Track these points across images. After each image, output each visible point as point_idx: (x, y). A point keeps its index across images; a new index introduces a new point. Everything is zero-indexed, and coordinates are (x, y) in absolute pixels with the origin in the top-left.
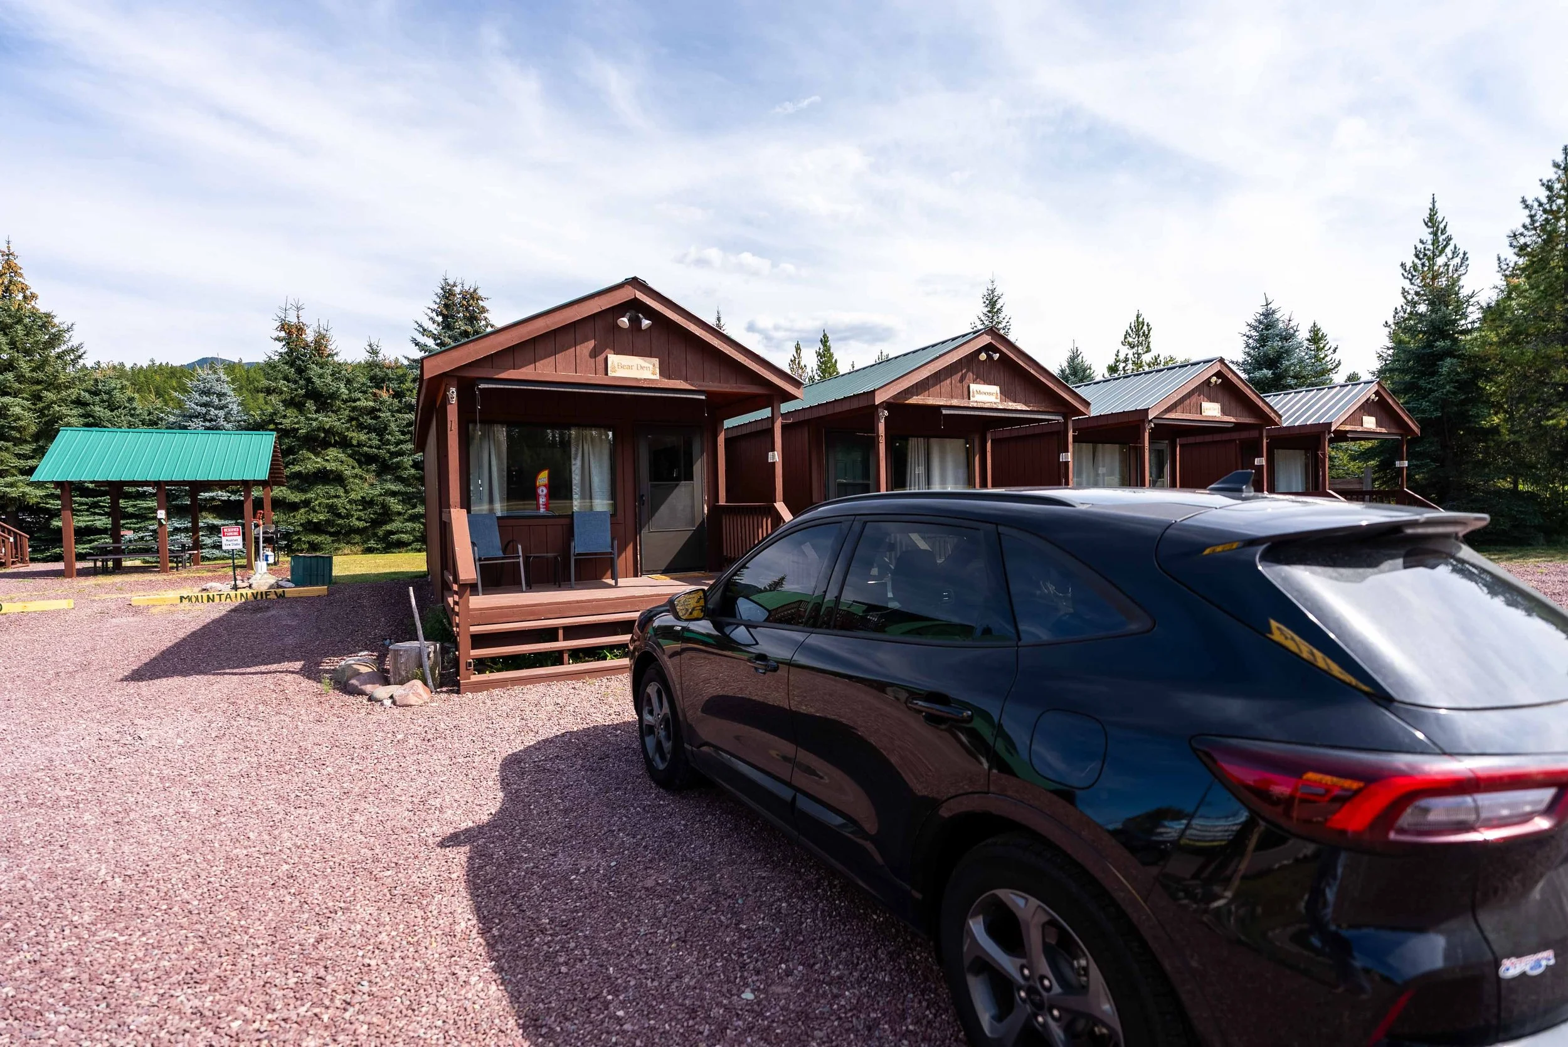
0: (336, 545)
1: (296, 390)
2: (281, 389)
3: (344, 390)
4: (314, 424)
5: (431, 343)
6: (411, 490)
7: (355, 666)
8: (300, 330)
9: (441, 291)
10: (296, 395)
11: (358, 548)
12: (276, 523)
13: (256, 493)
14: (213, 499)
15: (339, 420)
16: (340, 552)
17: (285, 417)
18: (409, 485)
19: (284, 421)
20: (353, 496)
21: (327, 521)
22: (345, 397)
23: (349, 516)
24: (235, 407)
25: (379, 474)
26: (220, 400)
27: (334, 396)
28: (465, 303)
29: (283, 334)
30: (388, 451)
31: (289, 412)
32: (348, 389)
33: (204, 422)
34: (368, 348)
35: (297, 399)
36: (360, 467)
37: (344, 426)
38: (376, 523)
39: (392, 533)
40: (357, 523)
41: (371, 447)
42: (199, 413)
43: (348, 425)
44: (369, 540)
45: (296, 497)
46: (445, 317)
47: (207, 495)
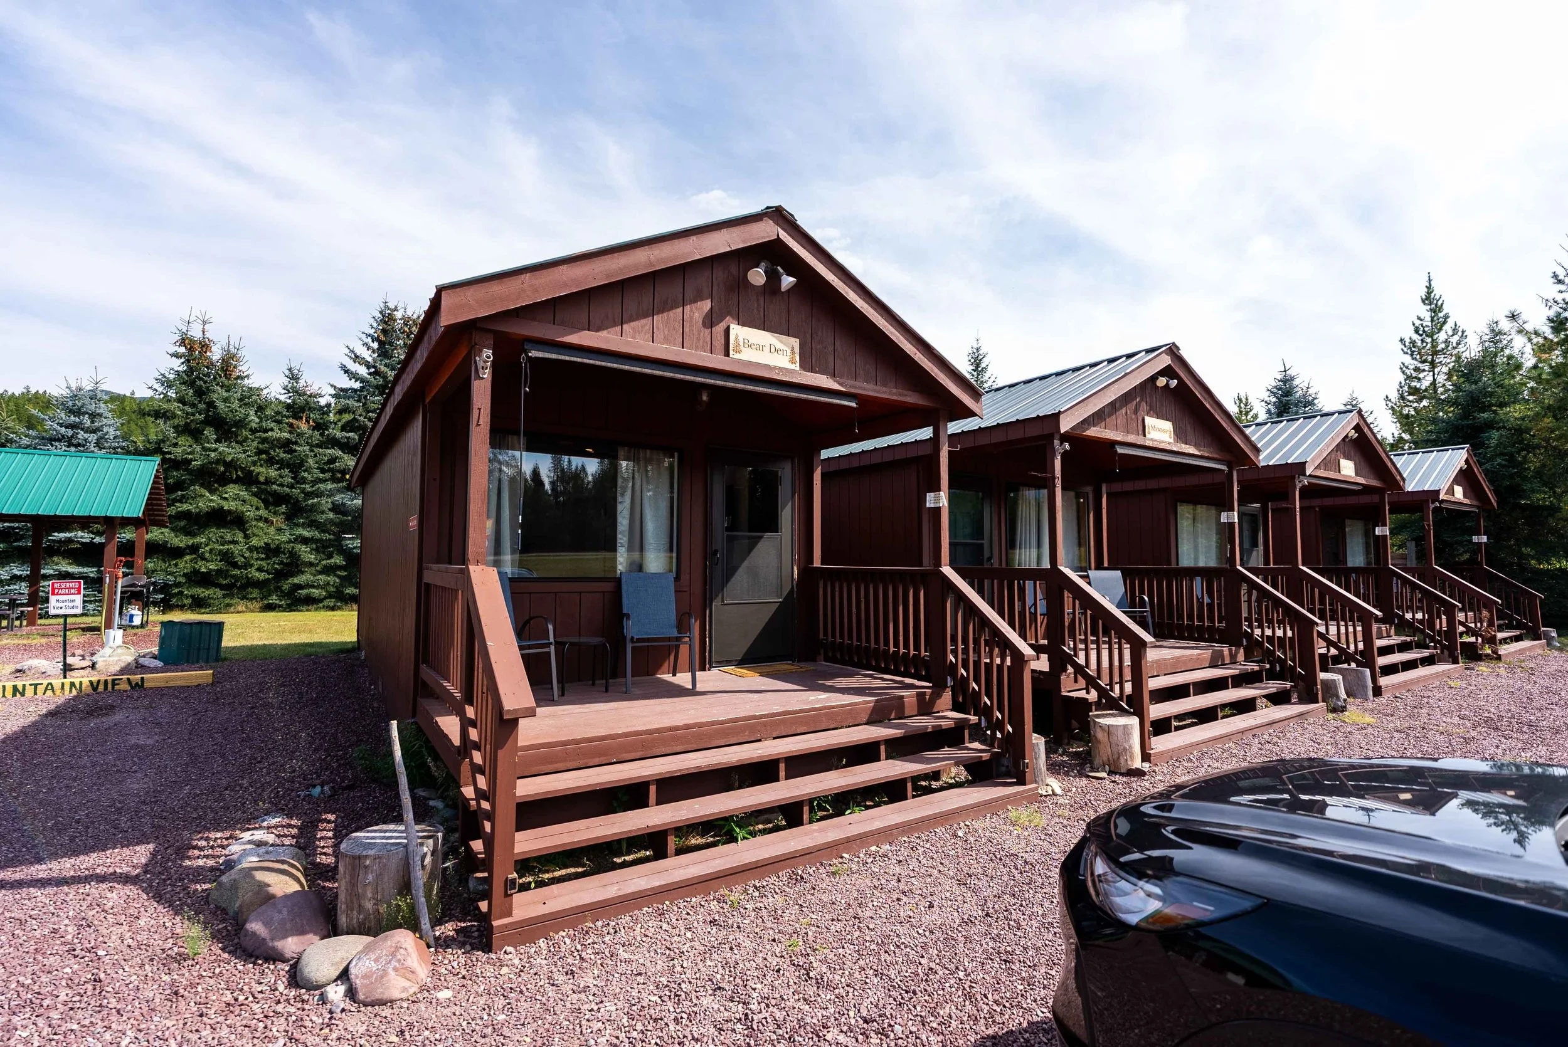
0: (228, 601)
1: (193, 415)
2: (174, 413)
3: (253, 417)
4: (213, 455)
5: (363, 371)
6: (327, 536)
7: (260, 876)
8: (205, 346)
9: (380, 315)
10: (192, 421)
11: (257, 605)
12: (149, 573)
13: (127, 535)
14: (70, 541)
15: (245, 452)
16: (232, 609)
17: (175, 445)
18: (324, 531)
19: (174, 450)
20: (254, 542)
21: (219, 572)
22: (254, 425)
23: (247, 565)
24: (111, 430)
25: (289, 518)
26: (93, 422)
27: (241, 424)
28: (407, 329)
29: (182, 350)
30: (303, 491)
31: (181, 440)
32: (259, 417)
33: (68, 447)
34: (287, 372)
35: (193, 426)
36: (266, 508)
37: (249, 459)
38: (281, 575)
39: (300, 587)
40: (257, 574)
41: (282, 485)
42: (63, 436)
43: (255, 458)
44: (270, 595)
45: (181, 541)
46: (381, 343)
47: (62, 535)
